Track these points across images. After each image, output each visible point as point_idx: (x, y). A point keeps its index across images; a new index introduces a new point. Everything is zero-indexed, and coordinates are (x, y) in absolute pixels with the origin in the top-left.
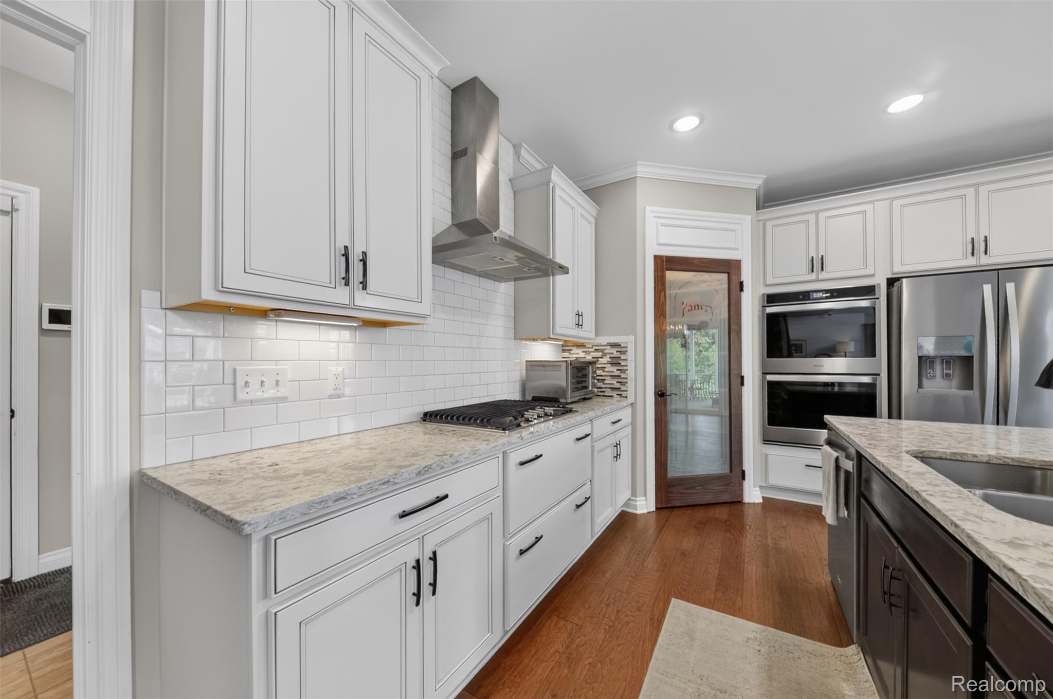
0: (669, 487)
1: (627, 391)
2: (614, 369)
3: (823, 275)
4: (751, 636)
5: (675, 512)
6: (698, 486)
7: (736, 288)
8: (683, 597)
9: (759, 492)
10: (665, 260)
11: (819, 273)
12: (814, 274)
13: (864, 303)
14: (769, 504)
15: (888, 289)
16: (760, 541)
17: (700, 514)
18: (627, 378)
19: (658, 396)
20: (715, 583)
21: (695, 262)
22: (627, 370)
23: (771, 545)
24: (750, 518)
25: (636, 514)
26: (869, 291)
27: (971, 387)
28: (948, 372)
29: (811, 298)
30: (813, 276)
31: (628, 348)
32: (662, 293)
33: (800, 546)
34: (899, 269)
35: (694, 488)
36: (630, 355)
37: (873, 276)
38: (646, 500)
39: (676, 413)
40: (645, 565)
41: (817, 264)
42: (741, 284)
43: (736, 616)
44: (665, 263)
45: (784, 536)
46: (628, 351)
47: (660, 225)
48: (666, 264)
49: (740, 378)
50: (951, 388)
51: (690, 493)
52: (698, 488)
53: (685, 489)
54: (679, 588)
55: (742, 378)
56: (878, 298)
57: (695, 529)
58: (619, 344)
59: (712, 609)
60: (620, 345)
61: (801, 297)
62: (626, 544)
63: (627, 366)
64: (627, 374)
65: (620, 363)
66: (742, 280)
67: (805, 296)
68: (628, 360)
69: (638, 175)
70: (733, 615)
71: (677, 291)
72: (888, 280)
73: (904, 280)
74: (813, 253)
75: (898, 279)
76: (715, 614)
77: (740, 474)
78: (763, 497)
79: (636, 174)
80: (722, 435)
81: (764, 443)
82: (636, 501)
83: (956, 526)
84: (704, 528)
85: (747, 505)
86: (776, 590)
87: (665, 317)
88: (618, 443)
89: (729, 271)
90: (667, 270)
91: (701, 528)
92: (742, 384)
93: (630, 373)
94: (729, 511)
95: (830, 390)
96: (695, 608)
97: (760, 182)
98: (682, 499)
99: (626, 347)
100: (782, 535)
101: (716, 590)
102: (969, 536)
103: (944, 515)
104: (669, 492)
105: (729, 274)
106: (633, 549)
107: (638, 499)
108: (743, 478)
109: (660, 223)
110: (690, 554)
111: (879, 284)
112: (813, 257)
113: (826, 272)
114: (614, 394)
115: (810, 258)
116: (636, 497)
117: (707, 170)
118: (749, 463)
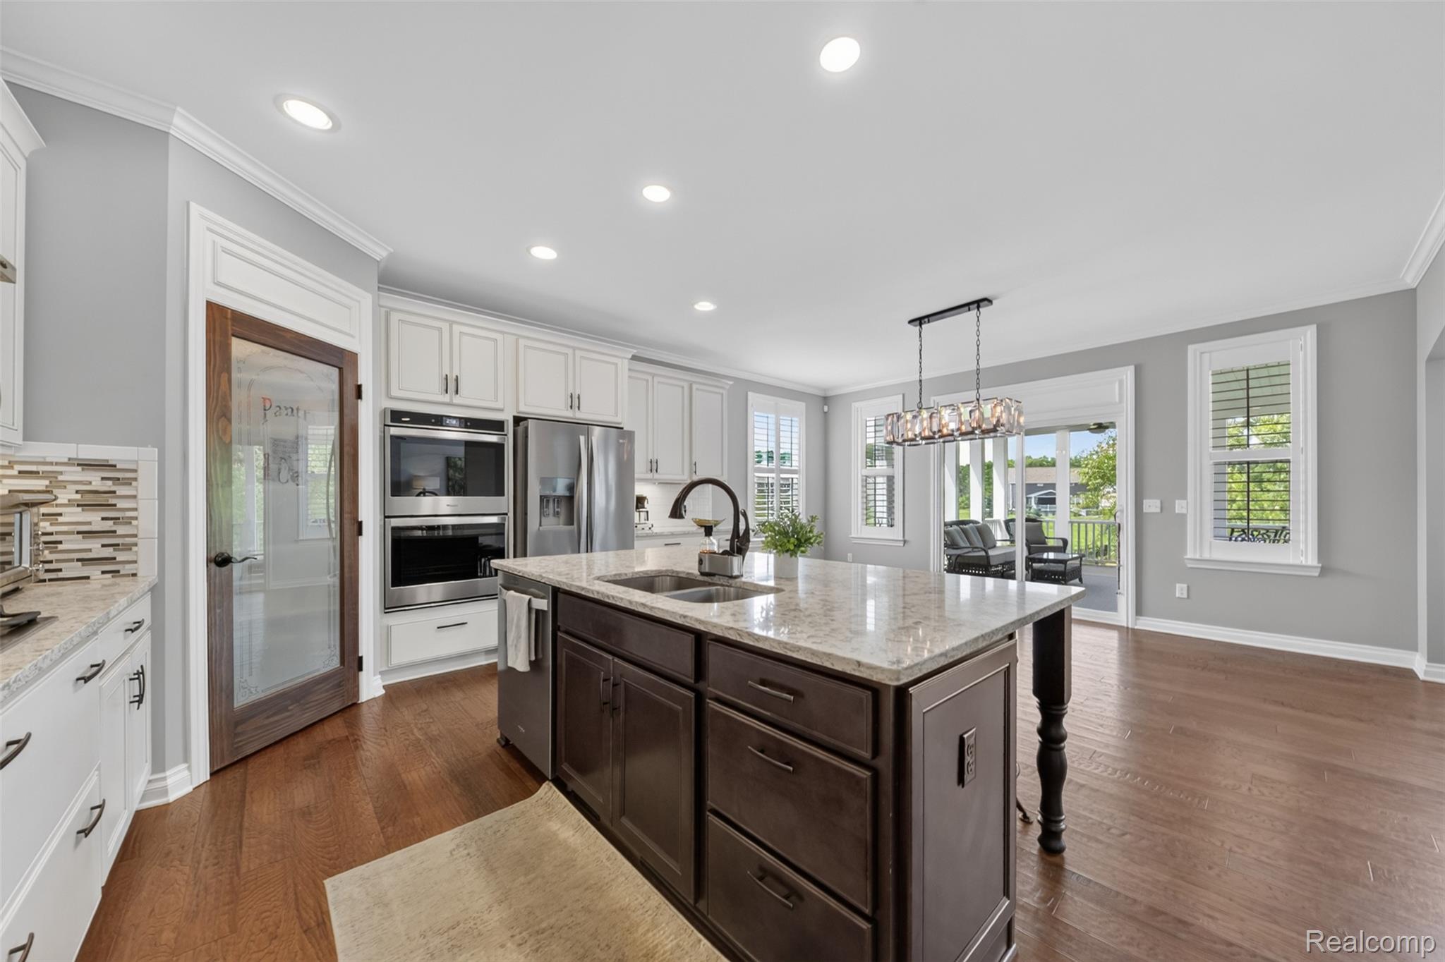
0: (237, 724)
1: (135, 562)
2: (95, 519)
3: (457, 400)
4: (452, 846)
5: (253, 764)
6: (291, 705)
7: (350, 394)
8: (341, 868)
9: (380, 681)
10: (229, 316)
11: (453, 396)
12: (448, 395)
13: (493, 439)
14: (395, 694)
15: (514, 426)
16: (407, 739)
17: (301, 746)
18: (135, 536)
19: (213, 566)
20: (376, 821)
21: (288, 336)
22: (136, 518)
23: (421, 737)
24: (369, 723)
25: (168, 804)
26: (497, 426)
27: (572, 524)
28: (559, 510)
29: (444, 424)
30: (446, 398)
31: (139, 471)
32: (224, 376)
33: (453, 723)
34: (524, 410)
35: (285, 709)
36: (146, 486)
37: (502, 410)
38: (189, 768)
39: (251, 592)
40: (243, 870)
41: (451, 385)
42: (359, 388)
43: (424, 839)
44: (230, 323)
45: (431, 720)
46: (139, 479)
47: (220, 249)
48: (233, 325)
49: (356, 526)
50: (559, 524)
51: (277, 721)
52: (290, 708)
53: (268, 717)
54: (327, 861)
55: (360, 524)
56: (506, 435)
57: (305, 771)
58: (113, 463)
59: (389, 853)
60: (115, 466)
61: (433, 421)
62: (176, 863)
63: (135, 509)
64: (137, 527)
65: (115, 505)
66: (359, 383)
67: (438, 420)
68: (139, 497)
69: (171, 132)
70: (420, 840)
71: (254, 377)
72: (515, 417)
73: (530, 420)
74: (446, 371)
75: (526, 419)
76: (398, 856)
77: (356, 665)
78: (384, 687)
79: (169, 128)
80: (329, 612)
81: (386, 613)
82: (164, 779)
83: (685, 617)
84: (319, 762)
85: (364, 705)
86: (451, 781)
87: (230, 421)
88: (140, 671)
89: (341, 366)
90: (233, 335)
91: (314, 765)
92: (360, 533)
93: (147, 522)
94: (346, 722)
95: (436, 534)
96: (367, 867)
97: (385, 254)
98: (263, 736)
99: (135, 471)
100: (428, 720)
101: (382, 828)
102: (697, 620)
103: (673, 613)
104: (236, 735)
105: (340, 369)
106: (199, 863)
107: (168, 773)
108: (360, 668)
109: (222, 247)
110: (316, 807)
111: (508, 421)
112: (447, 376)
113: (460, 396)
114: (94, 572)
115: (444, 376)
116: (164, 770)
117: (308, 195)
118: (367, 647)
